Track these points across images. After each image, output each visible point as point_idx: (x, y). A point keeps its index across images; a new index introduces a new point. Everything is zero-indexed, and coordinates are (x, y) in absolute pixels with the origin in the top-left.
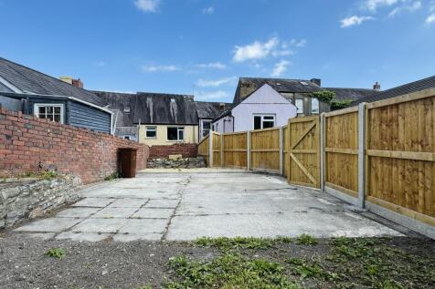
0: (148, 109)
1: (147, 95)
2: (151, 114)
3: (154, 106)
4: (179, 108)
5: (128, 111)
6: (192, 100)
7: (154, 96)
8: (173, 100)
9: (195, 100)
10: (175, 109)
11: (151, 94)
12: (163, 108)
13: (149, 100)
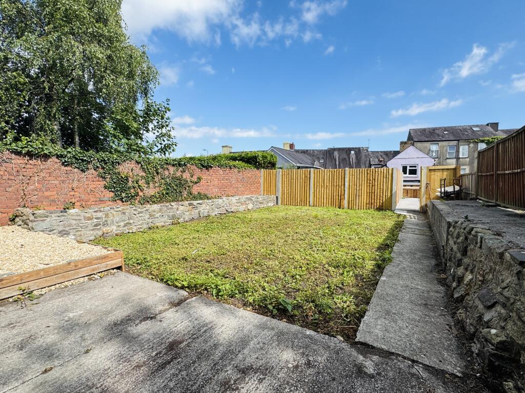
0: (335, 160)
1: (334, 149)
2: (337, 163)
3: (339, 157)
4: (357, 157)
5: (323, 161)
6: (367, 150)
7: (339, 150)
8: (353, 152)
9: (369, 150)
10: (354, 158)
11: (337, 148)
12: (345, 159)
13: (336, 154)
